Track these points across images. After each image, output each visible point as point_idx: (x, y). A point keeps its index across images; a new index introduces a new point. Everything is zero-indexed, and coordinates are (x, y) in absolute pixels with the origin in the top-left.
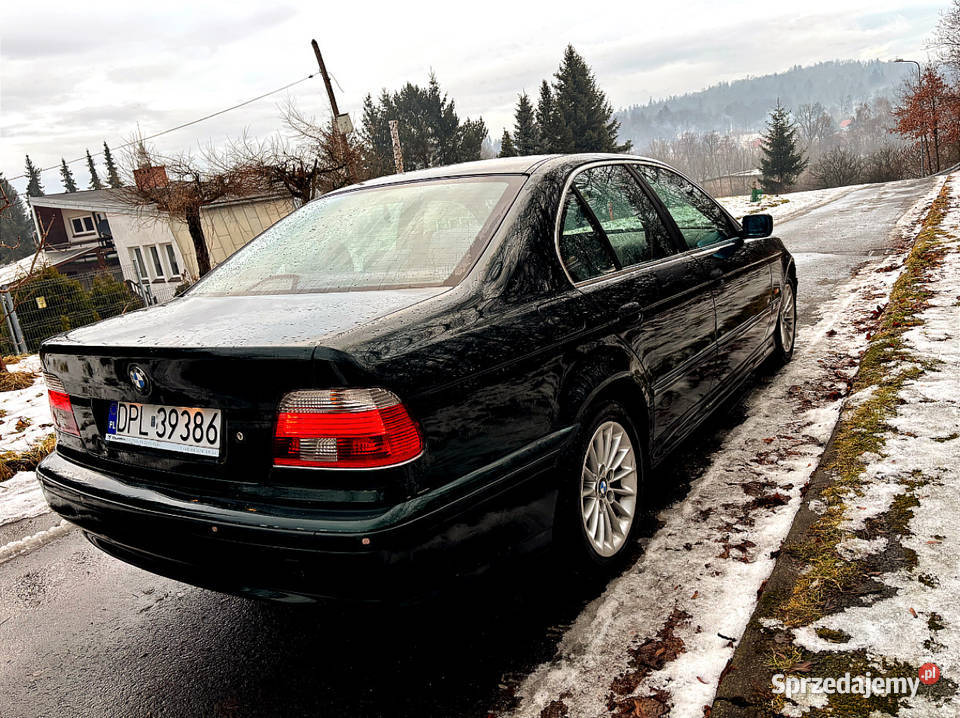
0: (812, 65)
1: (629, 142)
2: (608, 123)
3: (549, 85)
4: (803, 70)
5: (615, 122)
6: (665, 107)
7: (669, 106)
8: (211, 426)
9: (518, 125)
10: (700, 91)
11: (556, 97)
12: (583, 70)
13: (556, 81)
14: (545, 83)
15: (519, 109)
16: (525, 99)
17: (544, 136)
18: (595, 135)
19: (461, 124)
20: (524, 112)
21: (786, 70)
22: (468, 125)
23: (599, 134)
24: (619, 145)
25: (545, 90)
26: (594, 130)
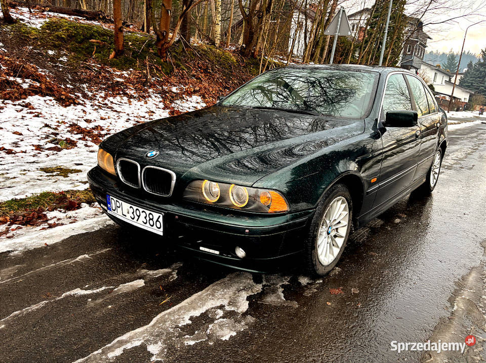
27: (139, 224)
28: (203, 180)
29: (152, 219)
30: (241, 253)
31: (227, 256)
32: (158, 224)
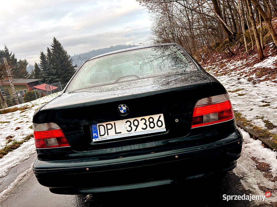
0: (115, 46)
1: (76, 65)
2: (69, 60)
3: (49, 49)
4: (113, 47)
5: (71, 59)
6: (79, 56)
7: (80, 56)
8: (159, 120)
9: (41, 60)
10: (88, 52)
11: (52, 52)
12: (60, 45)
13: (51, 48)
14: (48, 48)
15: (41, 56)
16: (43, 53)
17: (50, 64)
18: (66, 63)
19: (18, 61)
20: (43, 56)
21: (109, 47)
22: (20, 61)
23: (67, 63)
24: (74, 66)
25: (49, 50)
26: (66, 61)
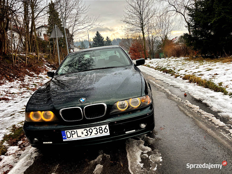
27: (93, 136)
28: (117, 102)
29: (102, 130)
30: (143, 126)
31: (138, 130)
32: (106, 131)
